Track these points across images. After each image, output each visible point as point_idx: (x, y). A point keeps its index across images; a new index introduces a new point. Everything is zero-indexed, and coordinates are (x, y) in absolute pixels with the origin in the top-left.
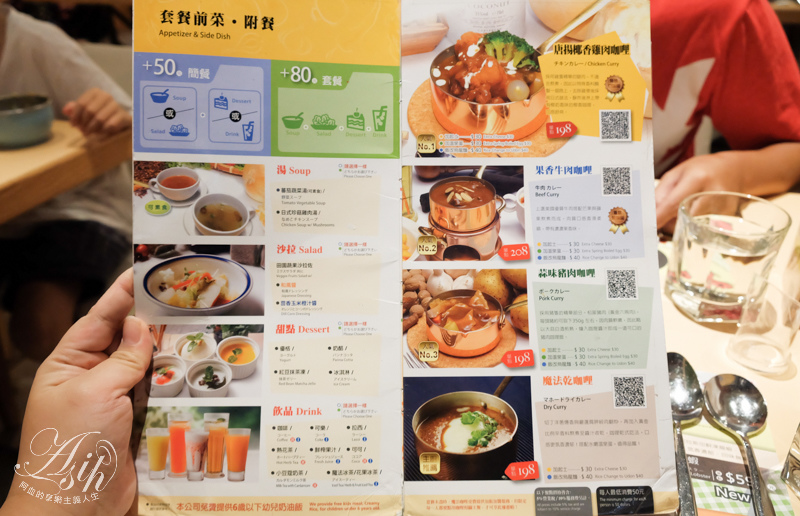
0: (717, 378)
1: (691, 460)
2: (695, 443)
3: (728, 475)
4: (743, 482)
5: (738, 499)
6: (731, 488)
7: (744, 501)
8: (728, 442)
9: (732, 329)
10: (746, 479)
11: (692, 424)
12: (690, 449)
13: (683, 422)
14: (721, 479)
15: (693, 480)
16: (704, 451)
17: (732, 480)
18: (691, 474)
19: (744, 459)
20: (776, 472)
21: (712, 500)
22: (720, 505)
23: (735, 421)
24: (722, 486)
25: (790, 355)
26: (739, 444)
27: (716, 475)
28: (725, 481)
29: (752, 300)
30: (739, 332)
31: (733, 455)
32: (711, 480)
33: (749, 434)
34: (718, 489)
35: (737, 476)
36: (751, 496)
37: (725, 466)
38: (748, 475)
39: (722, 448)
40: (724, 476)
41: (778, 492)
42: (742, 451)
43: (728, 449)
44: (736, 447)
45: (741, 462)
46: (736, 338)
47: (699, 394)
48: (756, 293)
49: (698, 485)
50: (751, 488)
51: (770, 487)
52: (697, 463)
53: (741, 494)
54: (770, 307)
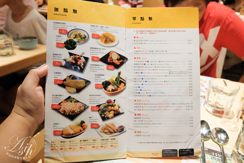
0: (215, 128)
1: (206, 149)
2: (207, 145)
3: (216, 154)
4: (220, 156)
5: (218, 160)
6: (216, 157)
7: (220, 161)
8: (217, 146)
9: (221, 117)
10: (221, 155)
11: (207, 140)
12: (206, 146)
13: (205, 139)
14: (214, 155)
15: (206, 154)
16: (210, 147)
17: (217, 155)
18: (205, 152)
19: (221, 150)
20: (230, 155)
21: (211, 160)
22: (213, 161)
23: (219, 140)
24: (214, 156)
25: (237, 125)
26: (220, 147)
27: (212, 154)
28: (215, 155)
29: (227, 109)
30: (223, 118)
31: (218, 149)
32: (211, 155)
33: (223, 144)
34: (212, 157)
35: (218, 155)
36: (222, 160)
37: (215, 152)
38: (222, 155)
39: (215, 147)
40: (214, 154)
41: (230, 160)
42: (221, 148)
43: (217, 147)
44: (219, 147)
45: (220, 151)
46: (222, 119)
47: (210, 132)
48: (228, 108)
49: (207, 156)
50: (222, 158)
51: (227, 158)
52: (207, 150)
53: (219, 159)
54: (233, 112)
